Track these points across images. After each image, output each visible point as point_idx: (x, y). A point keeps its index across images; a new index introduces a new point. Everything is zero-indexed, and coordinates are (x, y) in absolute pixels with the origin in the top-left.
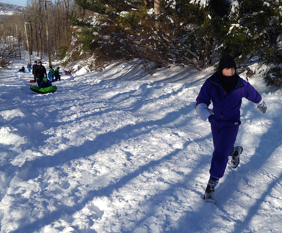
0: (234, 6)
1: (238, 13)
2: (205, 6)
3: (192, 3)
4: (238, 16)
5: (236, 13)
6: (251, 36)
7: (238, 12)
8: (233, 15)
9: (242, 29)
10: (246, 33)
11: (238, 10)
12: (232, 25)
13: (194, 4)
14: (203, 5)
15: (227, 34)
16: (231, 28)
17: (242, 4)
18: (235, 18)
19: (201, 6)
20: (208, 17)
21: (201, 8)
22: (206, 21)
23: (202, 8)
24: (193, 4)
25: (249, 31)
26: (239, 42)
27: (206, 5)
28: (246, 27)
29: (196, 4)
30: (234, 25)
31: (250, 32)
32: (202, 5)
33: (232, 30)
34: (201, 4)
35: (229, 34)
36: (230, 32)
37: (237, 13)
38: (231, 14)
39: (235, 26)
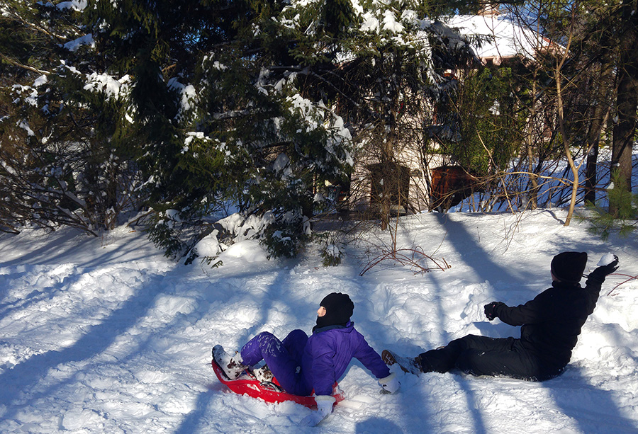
0: (187, 96)
1: (196, 110)
2: (117, 97)
3: (89, 90)
4: (196, 116)
5: (191, 110)
6: (232, 157)
7: (195, 108)
8: (186, 116)
9: (210, 143)
10: (221, 150)
11: (196, 105)
12: (189, 133)
13: (93, 92)
14: (113, 94)
15: (183, 153)
16: (188, 140)
17: (204, 91)
18: (190, 121)
19: (109, 96)
20: (125, 118)
21: (108, 99)
22: (121, 127)
23: (110, 99)
24: (91, 91)
25: (225, 148)
26: (207, 168)
27: (119, 94)
28: (217, 140)
29: (98, 91)
30: (193, 133)
31: (228, 150)
32: (111, 94)
33: (190, 144)
34: (107, 91)
35: (185, 152)
36: (186, 149)
37: (194, 110)
38: (181, 112)
39: (195, 137)
